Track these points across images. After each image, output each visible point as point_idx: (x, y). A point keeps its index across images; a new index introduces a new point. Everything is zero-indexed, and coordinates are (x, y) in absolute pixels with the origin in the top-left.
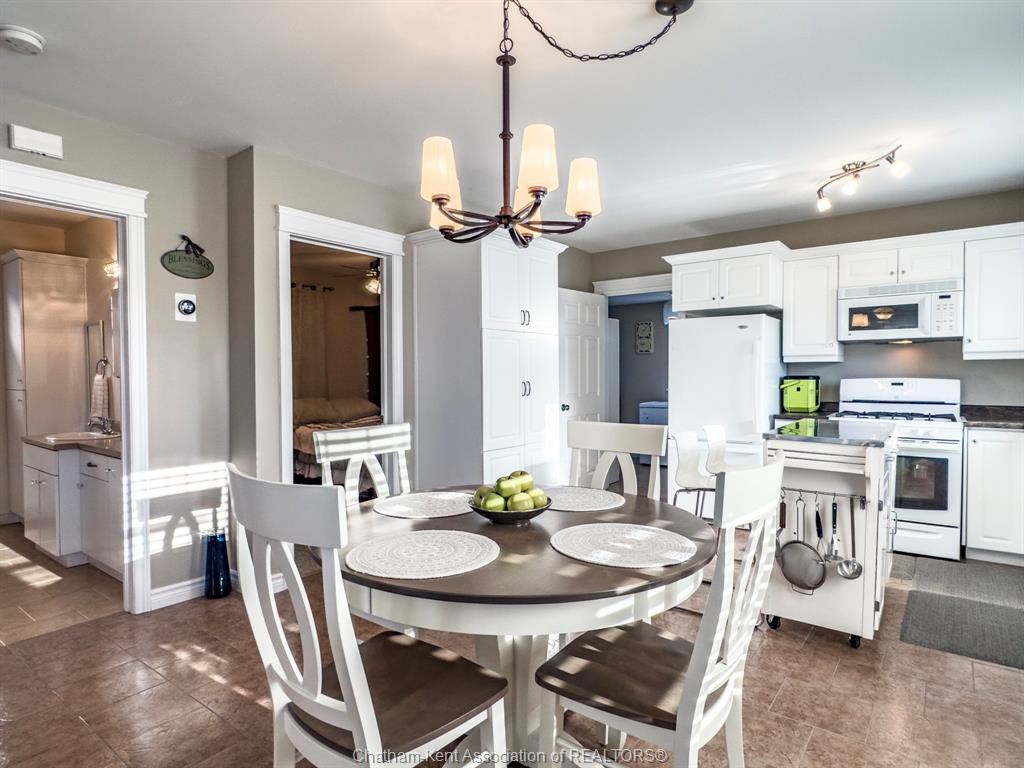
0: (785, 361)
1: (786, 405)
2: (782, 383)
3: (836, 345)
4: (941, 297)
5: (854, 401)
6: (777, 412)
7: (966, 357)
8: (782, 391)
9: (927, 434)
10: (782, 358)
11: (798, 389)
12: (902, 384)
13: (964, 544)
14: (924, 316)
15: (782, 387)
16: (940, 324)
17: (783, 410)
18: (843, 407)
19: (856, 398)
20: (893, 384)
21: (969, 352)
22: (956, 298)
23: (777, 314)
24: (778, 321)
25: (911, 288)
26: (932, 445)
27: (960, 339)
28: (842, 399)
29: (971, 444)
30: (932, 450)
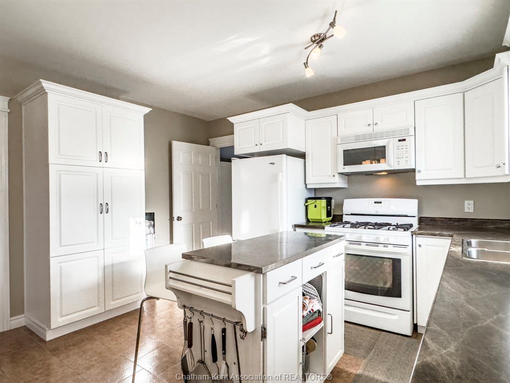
0: (308, 187)
1: (309, 217)
2: (306, 202)
3: (337, 176)
4: (399, 141)
5: (352, 214)
6: (303, 221)
7: (418, 183)
8: (307, 207)
9: (387, 240)
10: (306, 185)
11: (316, 206)
12: (381, 203)
13: (415, 323)
14: (390, 153)
15: (306, 204)
16: (399, 160)
17: (308, 221)
18: (345, 218)
19: (353, 213)
20: (375, 202)
21: (421, 179)
22: (410, 140)
23: (302, 156)
24: (303, 160)
25: (381, 136)
26: (390, 249)
27: (414, 171)
28: (344, 212)
29: (418, 247)
30: (390, 252)
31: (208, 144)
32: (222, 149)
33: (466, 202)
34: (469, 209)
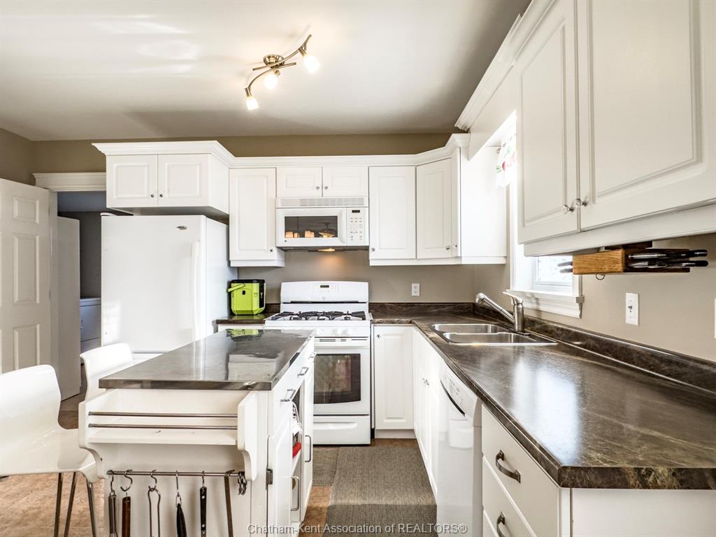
0: (232, 265)
1: (235, 308)
2: (229, 286)
3: (275, 250)
4: (353, 211)
5: (292, 302)
6: (224, 315)
7: (372, 263)
8: (230, 294)
9: (345, 332)
10: (229, 262)
11: (244, 293)
12: (328, 286)
13: (373, 427)
14: (342, 227)
15: (230, 290)
16: (352, 234)
17: (231, 313)
18: (284, 308)
19: (294, 300)
20: (321, 286)
21: (375, 259)
22: (364, 212)
23: (224, 219)
24: (225, 225)
25: (332, 203)
26: (349, 342)
27: (366, 249)
28: (282, 300)
29: (376, 338)
30: (348, 347)
31: (32, 182)
32: (61, 195)
33: (413, 285)
34: (415, 293)
